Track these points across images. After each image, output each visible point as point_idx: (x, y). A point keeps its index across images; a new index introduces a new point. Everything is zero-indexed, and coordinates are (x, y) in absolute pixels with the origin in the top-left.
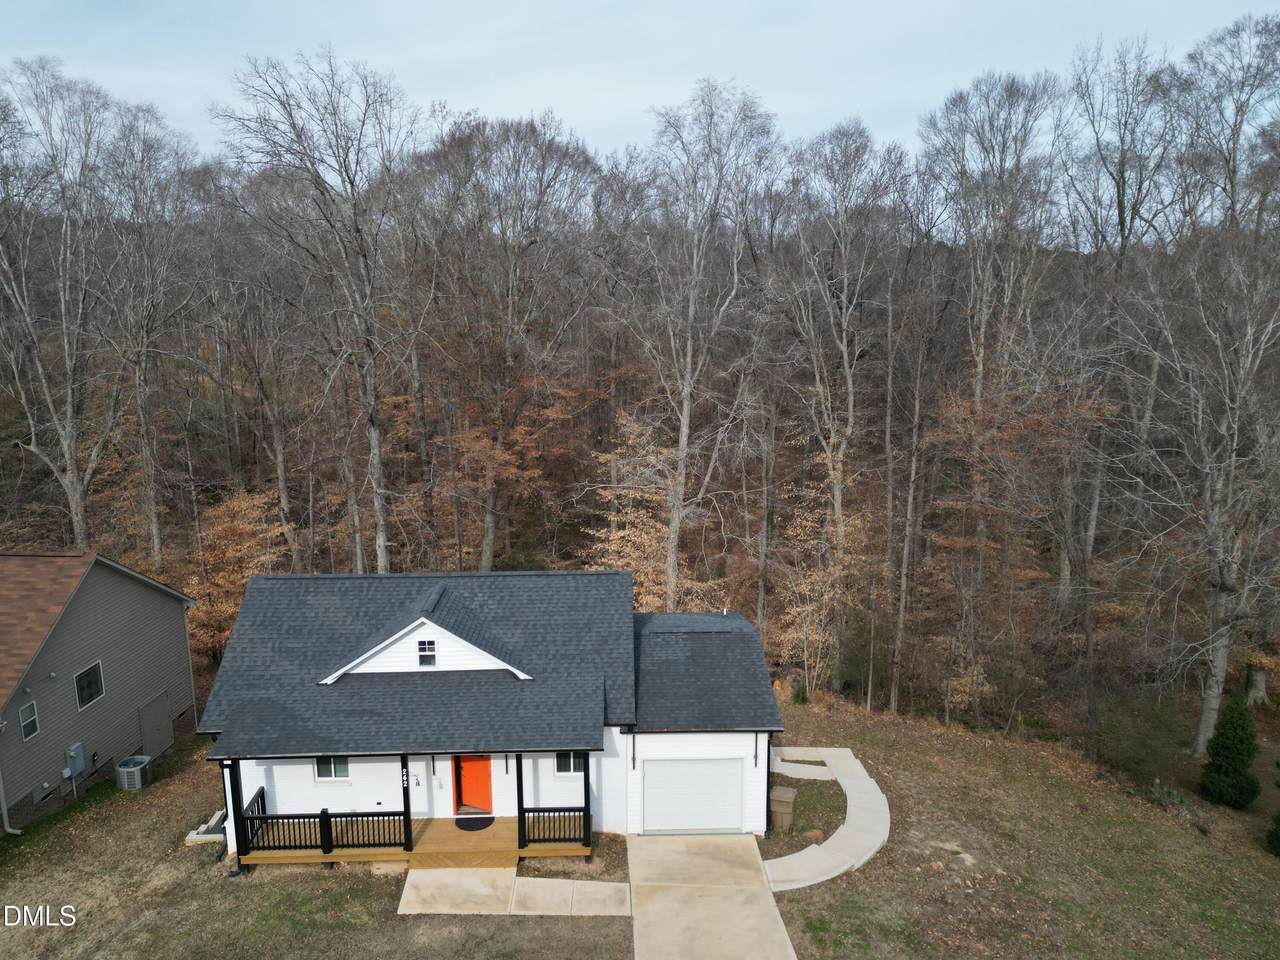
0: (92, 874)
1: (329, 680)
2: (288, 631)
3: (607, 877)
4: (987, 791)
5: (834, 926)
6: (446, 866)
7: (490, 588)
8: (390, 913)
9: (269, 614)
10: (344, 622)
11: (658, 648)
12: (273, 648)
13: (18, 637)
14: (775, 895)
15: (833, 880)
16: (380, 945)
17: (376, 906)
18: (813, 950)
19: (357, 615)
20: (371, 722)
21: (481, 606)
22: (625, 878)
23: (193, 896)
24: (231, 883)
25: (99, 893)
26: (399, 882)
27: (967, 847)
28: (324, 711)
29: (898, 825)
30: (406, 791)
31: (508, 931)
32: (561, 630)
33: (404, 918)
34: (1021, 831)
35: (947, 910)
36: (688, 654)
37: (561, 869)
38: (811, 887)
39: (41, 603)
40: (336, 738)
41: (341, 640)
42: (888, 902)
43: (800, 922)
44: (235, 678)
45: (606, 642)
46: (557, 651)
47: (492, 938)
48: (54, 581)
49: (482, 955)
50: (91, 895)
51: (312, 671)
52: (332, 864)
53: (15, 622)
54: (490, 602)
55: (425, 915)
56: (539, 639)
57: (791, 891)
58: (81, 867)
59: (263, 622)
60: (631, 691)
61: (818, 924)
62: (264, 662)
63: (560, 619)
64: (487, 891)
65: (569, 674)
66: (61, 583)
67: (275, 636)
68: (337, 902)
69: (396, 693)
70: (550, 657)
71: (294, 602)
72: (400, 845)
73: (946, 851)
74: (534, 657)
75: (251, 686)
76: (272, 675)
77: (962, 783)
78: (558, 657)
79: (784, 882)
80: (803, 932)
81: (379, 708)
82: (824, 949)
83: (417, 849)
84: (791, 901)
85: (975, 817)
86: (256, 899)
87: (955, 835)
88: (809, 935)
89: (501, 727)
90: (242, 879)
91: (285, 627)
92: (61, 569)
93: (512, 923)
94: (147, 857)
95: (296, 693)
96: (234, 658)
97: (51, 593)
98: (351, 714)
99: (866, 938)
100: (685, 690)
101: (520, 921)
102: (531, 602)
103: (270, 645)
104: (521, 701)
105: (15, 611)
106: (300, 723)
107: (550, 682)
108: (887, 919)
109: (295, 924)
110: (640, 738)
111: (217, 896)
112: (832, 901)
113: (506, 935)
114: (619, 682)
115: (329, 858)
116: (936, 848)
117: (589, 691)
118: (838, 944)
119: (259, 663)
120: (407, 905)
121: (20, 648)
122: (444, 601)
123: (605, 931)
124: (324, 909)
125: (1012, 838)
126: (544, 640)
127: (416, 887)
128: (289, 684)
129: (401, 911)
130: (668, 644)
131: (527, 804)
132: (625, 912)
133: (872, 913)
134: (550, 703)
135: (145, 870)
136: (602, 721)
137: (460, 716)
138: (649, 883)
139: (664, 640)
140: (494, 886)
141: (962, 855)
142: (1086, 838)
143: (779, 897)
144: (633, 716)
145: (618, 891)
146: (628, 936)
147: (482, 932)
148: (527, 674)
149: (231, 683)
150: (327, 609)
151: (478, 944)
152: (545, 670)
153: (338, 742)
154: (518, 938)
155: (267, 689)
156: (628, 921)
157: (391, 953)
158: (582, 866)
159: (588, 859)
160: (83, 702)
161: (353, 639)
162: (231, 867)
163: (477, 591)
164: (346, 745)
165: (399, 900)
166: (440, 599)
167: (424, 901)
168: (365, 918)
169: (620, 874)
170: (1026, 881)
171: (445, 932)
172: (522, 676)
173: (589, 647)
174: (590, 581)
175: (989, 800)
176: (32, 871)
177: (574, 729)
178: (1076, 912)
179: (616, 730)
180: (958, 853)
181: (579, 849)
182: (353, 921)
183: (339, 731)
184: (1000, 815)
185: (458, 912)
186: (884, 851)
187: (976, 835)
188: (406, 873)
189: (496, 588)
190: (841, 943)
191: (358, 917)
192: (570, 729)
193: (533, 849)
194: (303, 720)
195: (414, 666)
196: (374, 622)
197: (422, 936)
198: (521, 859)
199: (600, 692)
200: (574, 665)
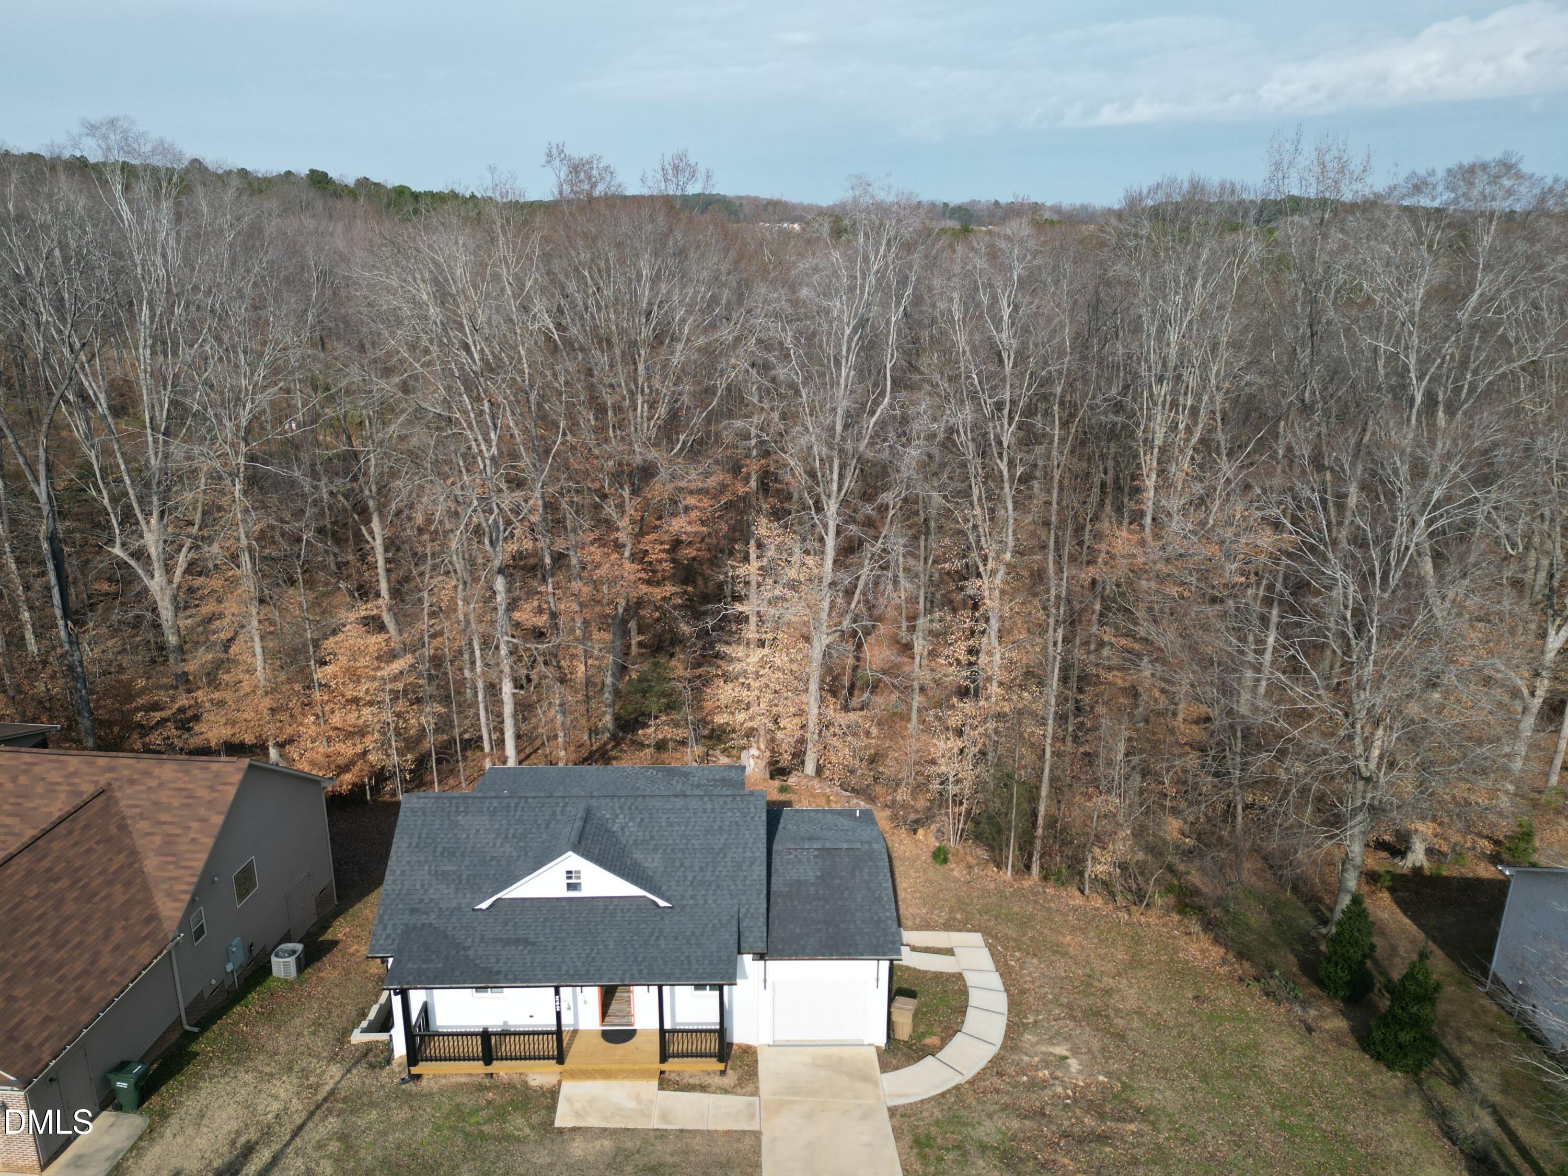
0: (272, 1075)
1: (484, 905)
2: (442, 853)
3: (739, 1089)
4: (1111, 981)
5: (939, 1140)
6: (595, 1078)
7: (630, 808)
8: (548, 1125)
9: (424, 836)
10: (494, 844)
11: (790, 867)
12: (430, 871)
13: (185, 847)
14: (890, 1109)
15: (943, 1095)
16: (542, 1157)
17: (535, 1119)
18: (918, 1166)
19: (506, 837)
20: (526, 952)
21: (623, 829)
22: (755, 1093)
23: (372, 1104)
24: (404, 1091)
25: (282, 1094)
26: (553, 1094)
27: (1075, 1051)
28: (482, 938)
29: (1014, 1029)
30: (558, 1014)
31: (653, 1145)
32: (698, 855)
33: (561, 1131)
34: (1132, 1030)
35: (1044, 1122)
36: (819, 874)
37: (698, 1082)
38: (922, 1102)
39: (202, 812)
40: (496, 969)
41: (493, 863)
42: (990, 1116)
43: (908, 1139)
44: (397, 901)
45: (740, 868)
46: (694, 877)
47: (638, 1152)
48: (212, 788)
49: (629, 1169)
50: (276, 1097)
51: (468, 895)
52: (492, 1074)
53: (179, 831)
54: (631, 824)
55: (580, 1128)
56: (677, 864)
57: (904, 1106)
58: (260, 1068)
59: (418, 845)
60: (763, 919)
61: (924, 1141)
62: (423, 886)
63: (697, 844)
64: (632, 1104)
65: (706, 901)
66: (218, 791)
67: (430, 858)
68: (501, 1114)
69: (546, 920)
70: (688, 883)
71: (447, 822)
72: (553, 1058)
73: (1055, 1055)
74: (673, 883)
75: (414, 911)
76: (431, 900)
77: (1088, 971)
78: (696, 883)
79: (899, 1096)
80: (911, 1148)
81: (532, 937)
82: (927, 1165)
83: (570, 1062)
84: (903, 1116)
85: (1091, 1015)
86: (428, 1110)
87: (1068, 1038)
88: (915, 1151)
89: (644, 959)
90: (411, 1087)
91: (439, 849)
92: (217, 775)
93: (656, 1137)
94: (318, 1057)
95: (454, 919)
96: (394, 881)
97: (210, 802)
98: (507, 942)
99: (965, 1154)
100: (813, 915)
101: (662, 1134)
102: (670, 824)
103: (426, 868)
104: (661, 931)
105: (178, 820)
106: (462, 953)
107: (687, 910)
108: (987, 1134)
109: (467, 1135)
110: (768, 962)
111: (393, 1105)
112: (940, 1117)
113: (651, 1148)
114: (752, 910)
115: (490, 1069)
116: (1044, 1054)
117: (724, 920)
118: (940, 1159)
119: (418, 887)
120: (563, 1118)
121: (189, 860)
122: (589, 826)
123: (736, 1145)
124: (489, 1121)
125: (1122, 1037)
126: (682, 865)
127: (569, 1100)
128: (448, 909)
129: (558, 1124)
130: (800, 861)
131: (667, 1026)
132: (755, 1127)
133: (974, 1129)
134: (688, 933)
135: (318, 1071)
136: (736, 950)
137: (606, 946)
138: (777, 1097)
139: (796, 856)
140: (638, 1099)
141: (1069, 1061)
142: (1194, 1037)
143: (892, 1111)
144: (764, 945)
145: (750, 1105)
146: (757, 1151)
147: (629, 1144)
148: (667, 900)
149: (393, 907)
150: (478, 830)
151: (627, 1157)
152: (683, 897)
153: (498, 973)
154: (662, 1152)
155: (427, 913)
156: (757, 1135)
157: (551, 1165)
158: (717, 1080)
159: (723, 1073)
160: (241, 897)
161: (503, 862)
162: (400, 1072)
163: (618, 811)
164: (506, 976)
165: (555, 1112)
166: (584, 827)
167: (577, 1114)
168: (527, 1131)
169: (750, 1088)
170: (1125, 1087)
171: (597, 1144)
172: (662, 903)
173: (724, 873)
174: (725, 803)
175: (1108, 992)
176: (217, 1072)
177: (711, 962)
178: (1164, 1124)
179: (747, 958)
180: (1067, 1058)
181: (714, 1065)
182: (516, 1133)
183: (498, 961)
184: (1117, 1011)
185: (608, 1126)
186: (996, 1061)
187: (1087, 1035)
188: (560, 1082)
189: (637, 808)
190: (942, 1159)
191: (521, 1130)
192: (706, 962)
193: (673, 1065)
194: (464, 948)
195: (563, 893)
196: (522, 844)
197: (578, 1149)
198: (662, 1072)
199: (735, 921)
200: (711, 892)
